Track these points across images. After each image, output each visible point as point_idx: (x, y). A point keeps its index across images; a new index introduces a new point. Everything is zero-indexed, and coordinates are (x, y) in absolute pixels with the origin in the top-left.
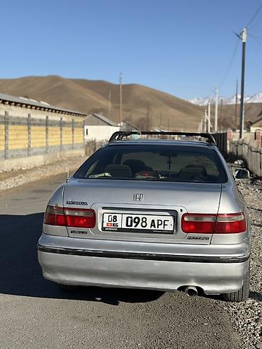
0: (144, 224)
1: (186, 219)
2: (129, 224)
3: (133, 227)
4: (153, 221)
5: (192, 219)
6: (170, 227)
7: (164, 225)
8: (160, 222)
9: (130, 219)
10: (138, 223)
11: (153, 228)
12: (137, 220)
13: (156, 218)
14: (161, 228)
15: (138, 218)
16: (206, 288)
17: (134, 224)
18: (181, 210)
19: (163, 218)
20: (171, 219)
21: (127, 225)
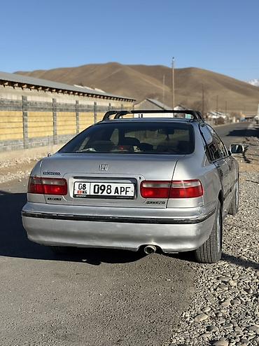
0: (109, 191)
1: (144, 186)
2: (96, 191)
3: (99, 194)
4: (117, 188)
5: (150, 186)
6: (131, 194)
7: (127, 191)
8: (123, 189)
9: (97, 187)
10: (103, 190)
11: (116, 194)
12: (103, 188)
13: (119, 186)
14: (123, 194)
15: (104, 186)
16: (163, 247)
17: (100, 191)
18: (140, 178)
19: (125, 186)
20: (132, 186)
21: (94, 192)
